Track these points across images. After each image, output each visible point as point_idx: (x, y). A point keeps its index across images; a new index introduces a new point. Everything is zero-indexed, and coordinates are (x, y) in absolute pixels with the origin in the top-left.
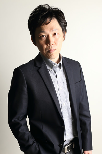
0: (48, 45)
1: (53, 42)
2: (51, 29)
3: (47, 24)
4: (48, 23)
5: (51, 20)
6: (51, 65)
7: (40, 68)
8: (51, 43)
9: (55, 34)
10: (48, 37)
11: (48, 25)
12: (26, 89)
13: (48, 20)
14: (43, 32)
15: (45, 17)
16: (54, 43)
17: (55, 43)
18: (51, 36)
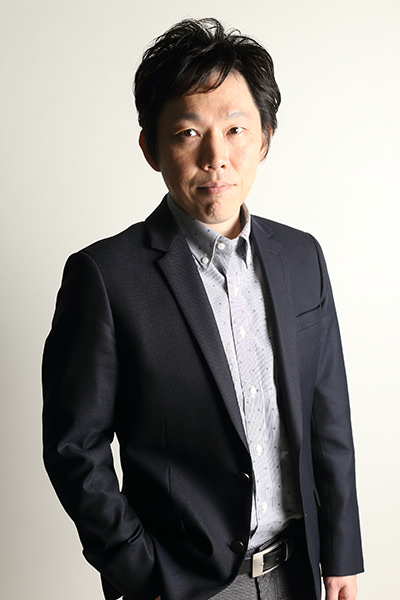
0: (206, 168)
1: (225, 158)
2: (224, 111)
3: (209, 89)
4: (214, 87)
5: (225, 75)
6: (208, 246)
7: (163, 254)
8: (219, 161)
9: (233, 131)
10: (207, 137)
11: (212, 95)
12: (109, 331)
13: (215, 76)
14: (193, 117)
15: (204, 64)
16: (227, 163)
17: (233, 164)
18: (218, 136)
